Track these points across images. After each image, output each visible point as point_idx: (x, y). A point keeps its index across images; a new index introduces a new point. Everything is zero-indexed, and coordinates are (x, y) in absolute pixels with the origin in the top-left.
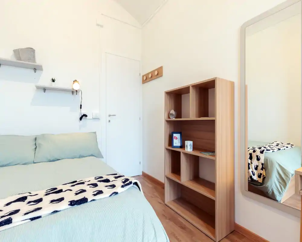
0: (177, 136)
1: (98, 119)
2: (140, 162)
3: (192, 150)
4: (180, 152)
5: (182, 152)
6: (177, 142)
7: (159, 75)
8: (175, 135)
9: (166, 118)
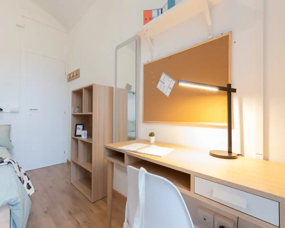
0: (81, 127)
1: (17, 112)
2: (65, 152)
3: (86, 137)
4: (78, 140)
5: (80, 140)
6: (79, 132)
7: (77, 76)
8: (78, 126)
9: (72, 113)
